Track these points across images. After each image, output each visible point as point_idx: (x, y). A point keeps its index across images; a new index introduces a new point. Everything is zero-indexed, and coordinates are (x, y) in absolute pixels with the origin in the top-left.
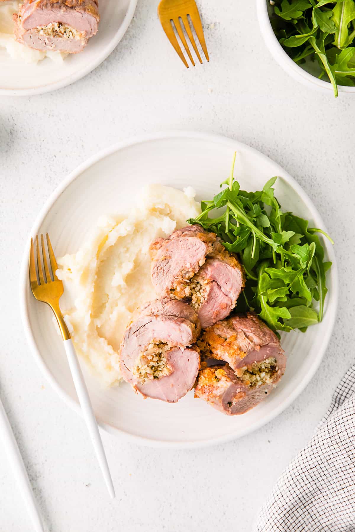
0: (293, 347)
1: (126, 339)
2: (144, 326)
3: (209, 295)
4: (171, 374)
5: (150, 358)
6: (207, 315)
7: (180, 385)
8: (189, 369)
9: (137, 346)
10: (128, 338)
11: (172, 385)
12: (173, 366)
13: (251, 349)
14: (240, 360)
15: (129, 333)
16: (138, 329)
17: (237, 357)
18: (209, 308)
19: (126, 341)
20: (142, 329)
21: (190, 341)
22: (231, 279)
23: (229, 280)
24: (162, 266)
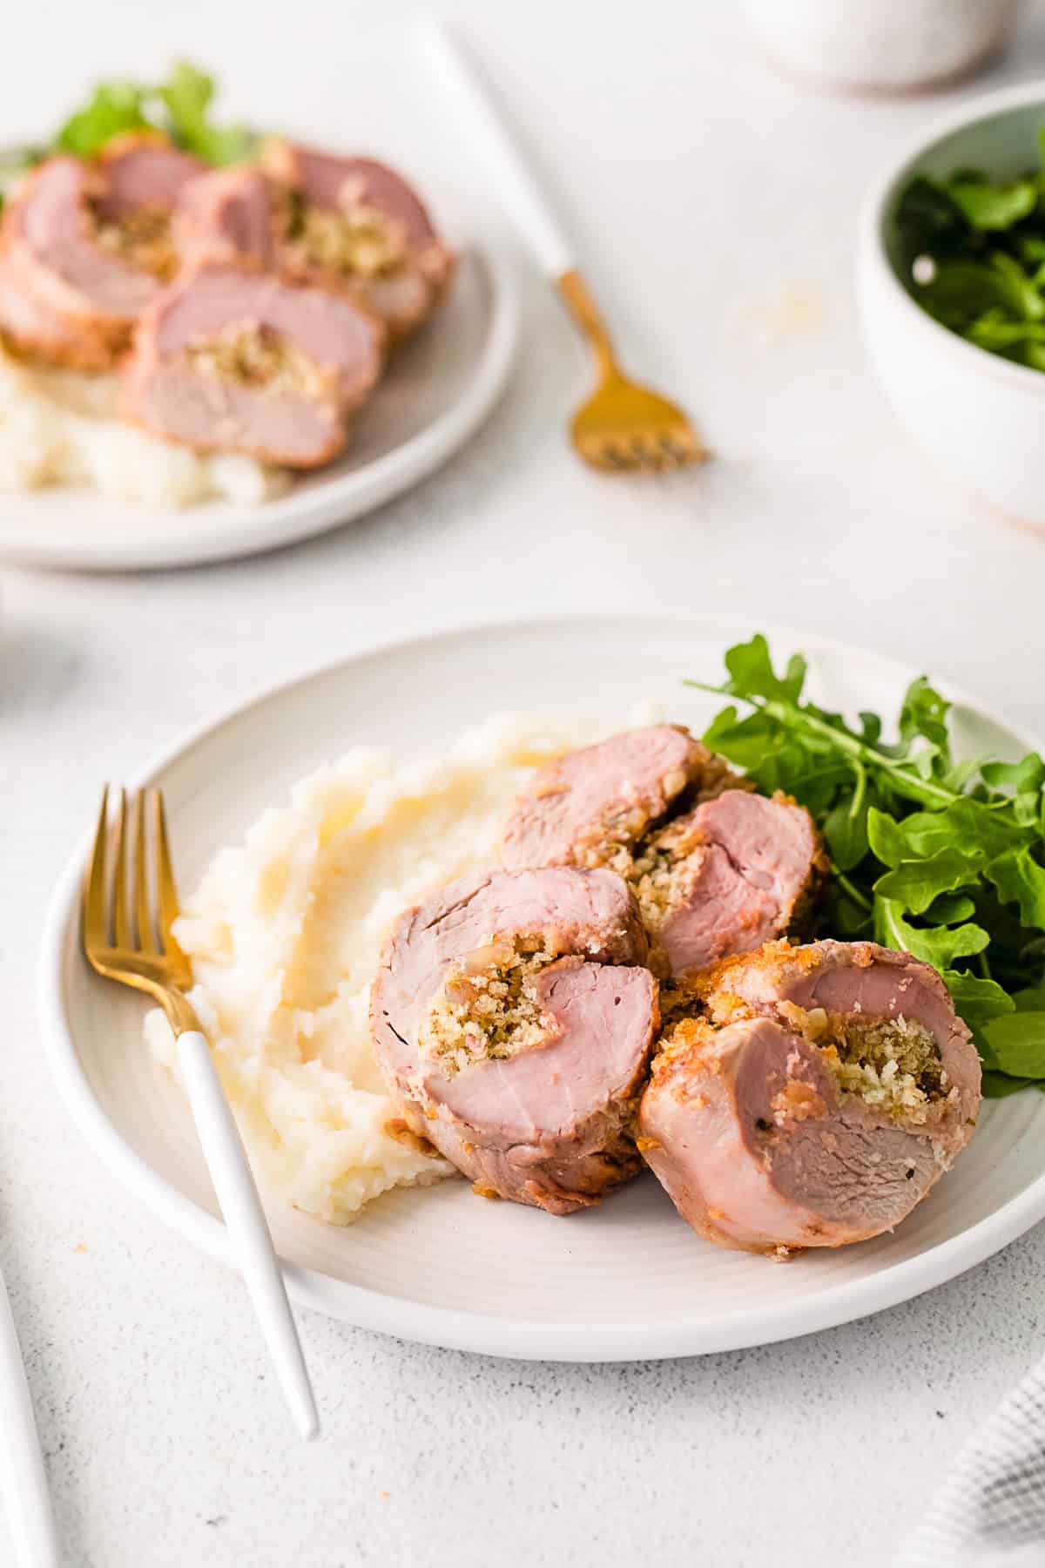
1: (398, 944)
2: (465, 903)
3: (700, 882)
4: (553, 1045)
5: (479, 981)
7: (585, 1078)
8: (618, 1029)
9: (437, 959)
10: (408, 941)
11: (557, 1079)
12: (560, 1018)
13: (839, 955)
14: (798, 977)
15: (413, 925)
16: (444, 912)
17: (788, 967)
19: (400, 950)
20: (455, 915)
22: (776, 840)
23: (767, 841)
24: (538, 813)
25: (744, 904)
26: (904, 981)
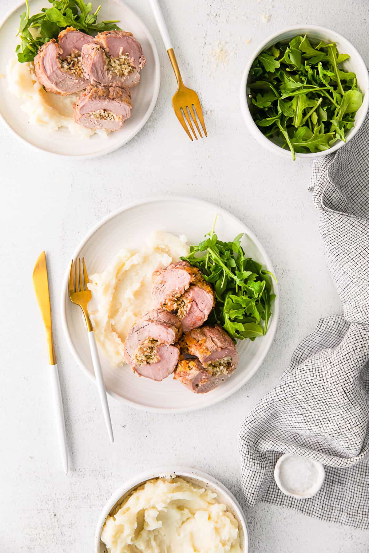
0: (244, 350)
1: (130, 335)
2: (143, 327)
3: (190, 310)
4: (159, 361)
5: (145, 349)
6: (187, 324)
7: (164, 370)
8: (171, 360)
9: (137, 340)
10: (132, 334)
11: (159, 370)
12: (160, 356)
13: (215, 349)
15: (133, 331)
16: (139, 329)
17: (205, 355)
18: (189, 319)
20: (141, 330)
21: (174, 341)
22: (206, 301)
23: (204, 301)
24: (159, 287)
25: (198, 315)
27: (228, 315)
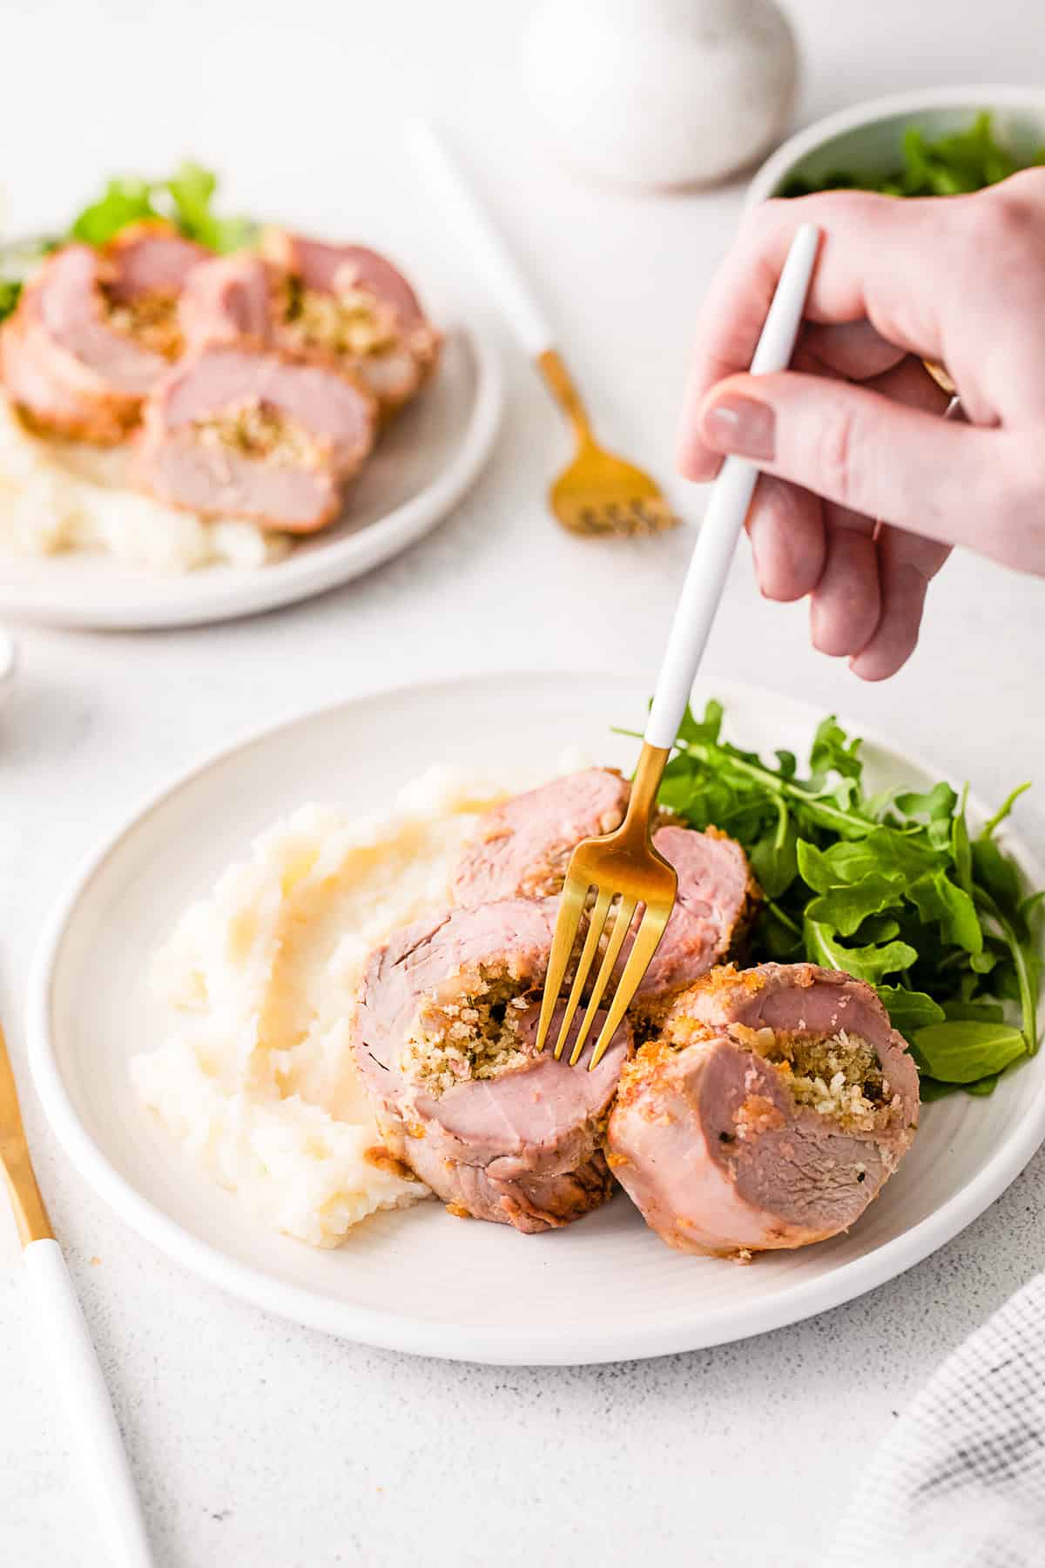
1: (370, 982)
2: (430, 939)
5: (451, 1010)
7: (563, 1099)
9: (408, 992)
10: (379, 977)
13: (782, 977)
14: (746, 1000)
15: (382, 962)
16: (409, 948)
17: (736, 991)
19: (373, 987)
20: (420, 951)
22: (712, 872)
23: (703, 873)
24: (486, 855)
25: (686, 932)
26: (843, 998)
27: (825, 926)
